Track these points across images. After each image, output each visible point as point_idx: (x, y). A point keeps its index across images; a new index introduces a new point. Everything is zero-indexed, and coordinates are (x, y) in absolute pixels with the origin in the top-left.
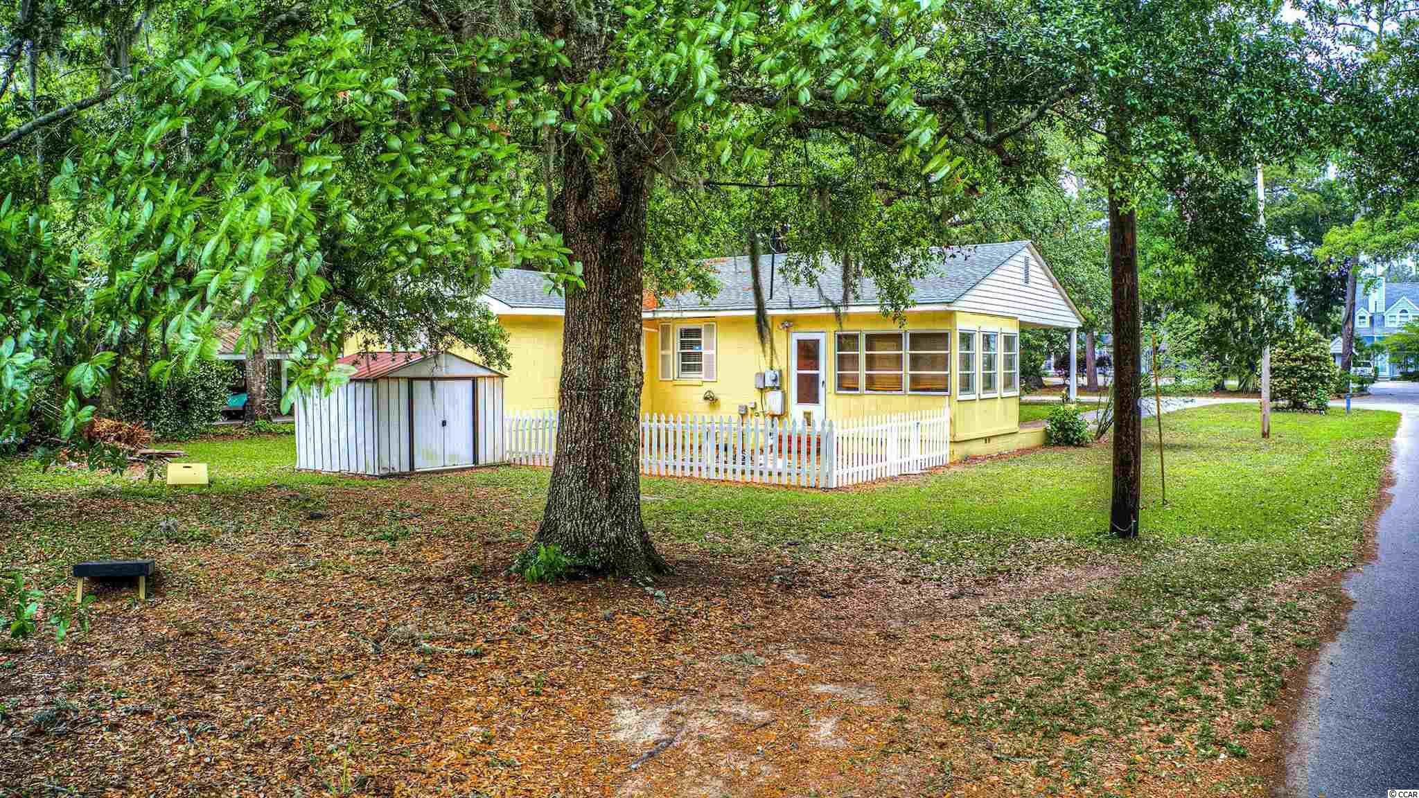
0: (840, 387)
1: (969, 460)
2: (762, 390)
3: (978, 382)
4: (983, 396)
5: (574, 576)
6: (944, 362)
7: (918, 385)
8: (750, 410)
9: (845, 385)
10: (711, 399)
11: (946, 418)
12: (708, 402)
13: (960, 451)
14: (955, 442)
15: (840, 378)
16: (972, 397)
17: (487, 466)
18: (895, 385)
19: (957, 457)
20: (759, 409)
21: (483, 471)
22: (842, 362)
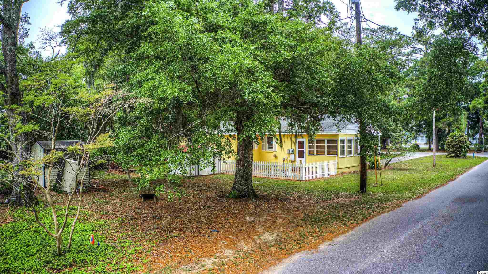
0: (309, 154)
1: (343, 173)
2: (289, 154)
3: (346, 152)
4: (347, 156)
5: (239, 197)
6: (336, 147)
7: (329, 153)
8: (286, 160)
9: (310, 153)
10: (276, 156)
11: (336, 162)
12: (274, 157)
13: (340, 171)
14: (339, 169)
15: (309, 151)
16: (344, 157)
17: (217, 174)
18: (323, 153)
19: (339, 173)
20: (288, 159)
21: (216, 175)
22: (310, 147)
